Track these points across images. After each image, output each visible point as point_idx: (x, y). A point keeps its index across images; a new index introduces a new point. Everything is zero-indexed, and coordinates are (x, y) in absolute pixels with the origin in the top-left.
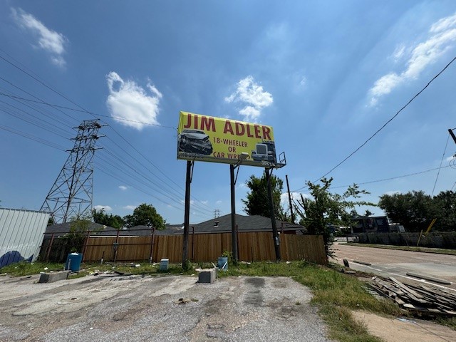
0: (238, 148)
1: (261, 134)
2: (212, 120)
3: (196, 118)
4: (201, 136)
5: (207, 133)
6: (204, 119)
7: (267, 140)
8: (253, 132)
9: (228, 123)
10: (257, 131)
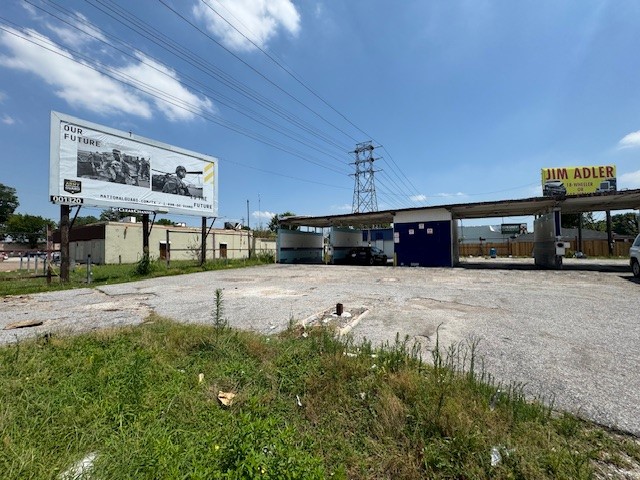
0: (585, 188)
1: (605, 174)
2: (564, 170)
3: (553, 171)
4: (558, 184)
5: (562, 181)
6: (559, 170)
7: (610, 177)
8: (597, 173)
9: (577, 170)
10: (601, 172)
